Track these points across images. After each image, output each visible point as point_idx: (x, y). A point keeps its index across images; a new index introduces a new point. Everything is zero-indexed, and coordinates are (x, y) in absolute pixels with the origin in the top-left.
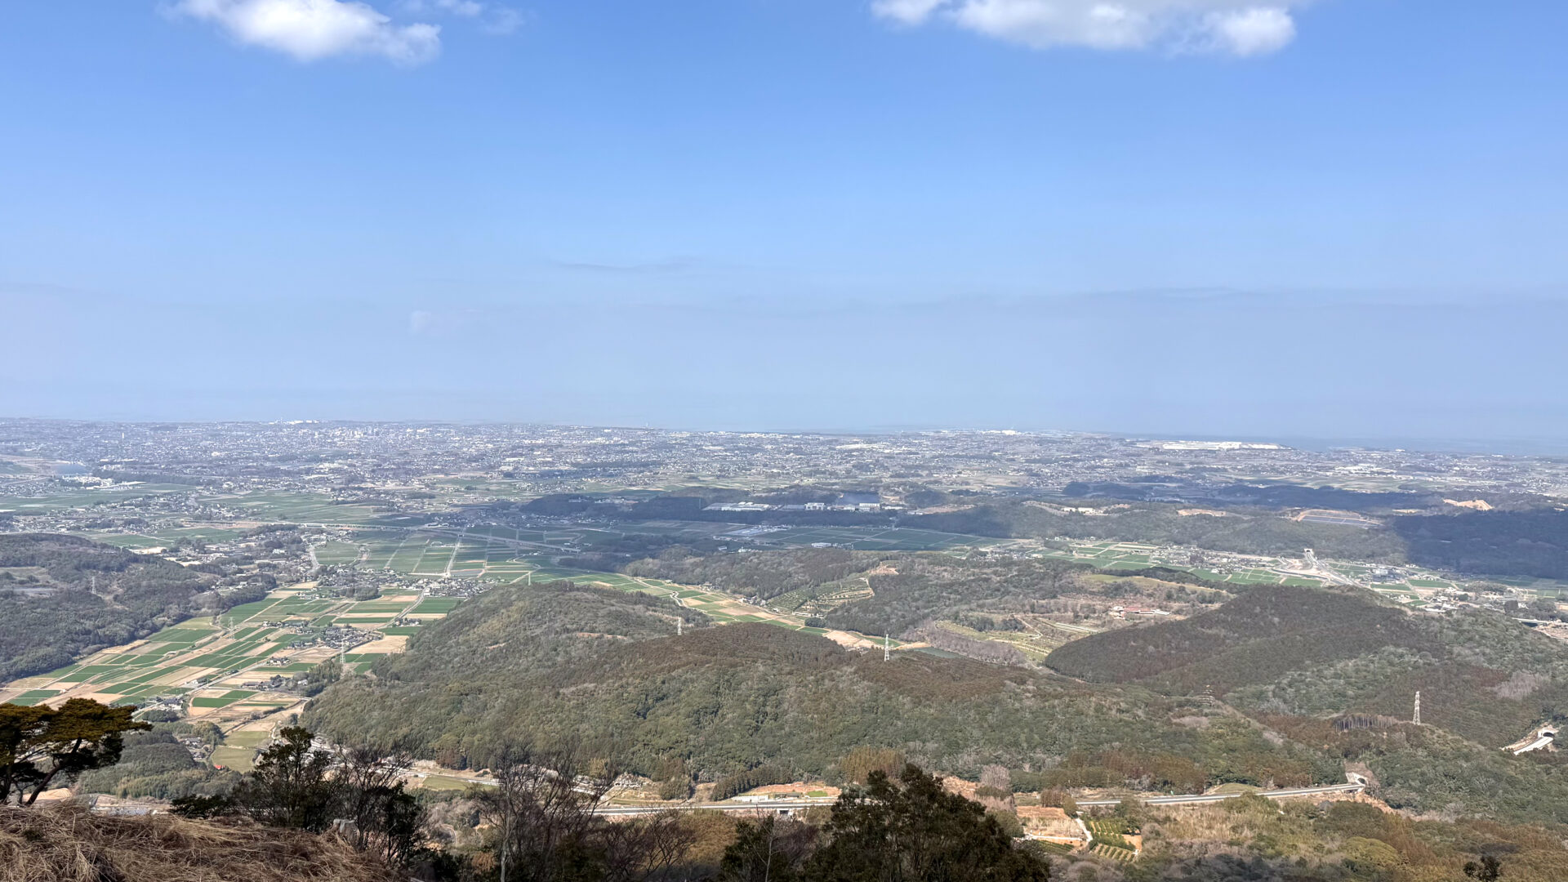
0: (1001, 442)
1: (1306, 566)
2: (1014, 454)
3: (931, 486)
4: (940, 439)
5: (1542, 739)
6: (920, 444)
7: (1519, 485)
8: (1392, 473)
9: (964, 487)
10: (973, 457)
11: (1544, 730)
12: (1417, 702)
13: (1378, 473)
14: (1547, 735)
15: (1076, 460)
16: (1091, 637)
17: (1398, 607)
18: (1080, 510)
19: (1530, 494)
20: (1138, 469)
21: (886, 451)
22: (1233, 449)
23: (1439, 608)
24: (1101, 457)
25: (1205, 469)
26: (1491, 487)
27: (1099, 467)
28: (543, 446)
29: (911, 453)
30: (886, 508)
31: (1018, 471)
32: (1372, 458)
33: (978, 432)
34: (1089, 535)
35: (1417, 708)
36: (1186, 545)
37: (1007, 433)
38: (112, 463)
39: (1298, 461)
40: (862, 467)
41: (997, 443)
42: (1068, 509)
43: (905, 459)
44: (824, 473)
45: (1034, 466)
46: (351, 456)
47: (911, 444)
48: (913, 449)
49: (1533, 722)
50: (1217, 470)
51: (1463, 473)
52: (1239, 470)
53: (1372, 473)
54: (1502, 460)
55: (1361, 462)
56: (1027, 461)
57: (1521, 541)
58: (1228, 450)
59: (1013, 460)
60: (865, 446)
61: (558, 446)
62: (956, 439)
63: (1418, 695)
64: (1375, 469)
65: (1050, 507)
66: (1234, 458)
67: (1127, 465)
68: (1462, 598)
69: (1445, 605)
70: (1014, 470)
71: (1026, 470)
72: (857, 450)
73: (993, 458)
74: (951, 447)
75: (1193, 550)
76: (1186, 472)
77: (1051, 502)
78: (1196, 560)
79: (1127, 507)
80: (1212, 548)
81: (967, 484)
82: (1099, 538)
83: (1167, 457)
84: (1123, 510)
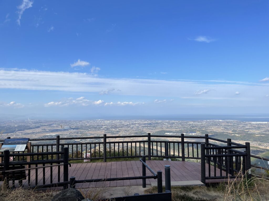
3: (206, 130)
10: (214, 125)
18: (236, 135)
20: (247, 127)
21: (197, 124)
22: (266, 123)
24: (239, 125)
25: (260, 127)
27: (239, 127)
28: (137, 123)
30: (198, 134)
31: (223, 127)
34: (237, 140)
38: (73, 127)
40: (193, 127)
42: (233, 135)
43: (201, 125)
44: (186, 128)
45: (226, 127)
46: (107, 125)
47: (202, 123)
50: (263, 127)
56: (224, 126)
58: (265, 123)
59: (221, 125)
60: (193, 123)
61: (139, 123)
65: (230, 134)
67: (244, 127)
72: (192, 124)
73: (218, 125)
75: (259, 142)
76: (256, 128)
77: (230, 133)
78: (260, 145)
79: (245, 134)
80: (263, 142)
81: (213, 130)
82: (240, 140)
83: (252, 125)
84: (244, 135)
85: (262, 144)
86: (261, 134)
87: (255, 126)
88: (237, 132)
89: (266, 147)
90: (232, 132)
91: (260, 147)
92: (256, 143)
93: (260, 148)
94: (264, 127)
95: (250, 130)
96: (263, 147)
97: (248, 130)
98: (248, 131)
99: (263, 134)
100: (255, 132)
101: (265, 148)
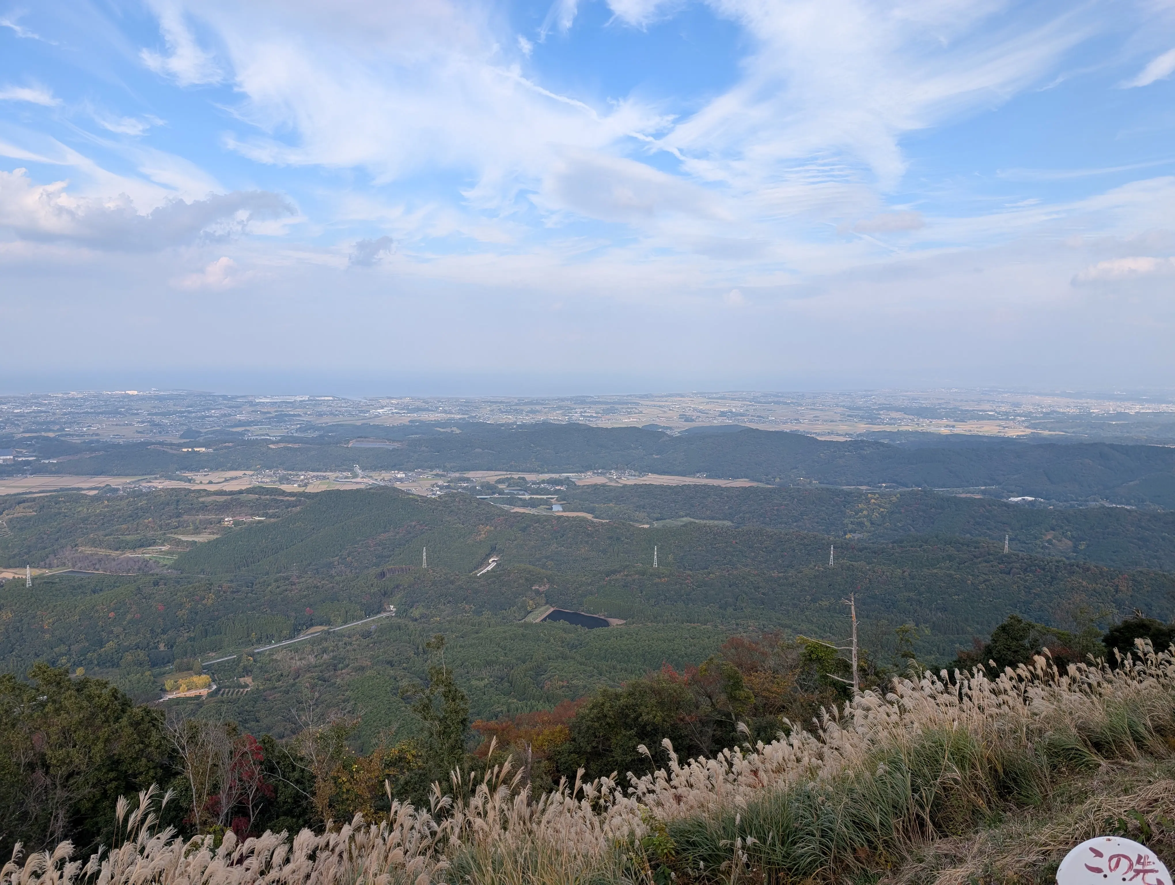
0: (126, 400)
1: (355, 476)
2: (137, 410)
3: (63, 439)
4: (69, 399)
5: (491, 565)
6: (50, 404)
7: (475, 417)
8: (404, 413)
9: (95, 438)
10: (102, 413)
11: (492, 559)
12: (424, 554)
13: (396, 413)
14: (493, 561)
15: (190, 412)
16: (209, 542)
17: (411, 496)
18: (196, 449)
19: (481, 422)
20: (238, 417)
21: (16, 411)
22: (304, 401)
23: (435, 494)
24: (209, 409)
25: (286, 415)
26: (460, 419)
27: (208, 417)
29: (42, 412)
30: (20, 459)
31: (143, 422)
32: (392, 403)
33: (104, 393)
34: (203, 468)
35: (425, 557)
36: (275, 469)
37: (130, 392)
39: (346, 407)
41: (122, 401)
42: (185, 450)
43: (35, 417)
45: (157, 419)
47: (41, 405)
48: (43, 409)
49: (487, 555)
50: (294, 415)
51: (445, 412)
52: (309, 415)
53: (393, 413)
54: (465, 402)
55: (386, 406)
56: (149, 414)
57: (477, 450)
58: (301, 401)
59: (137, 414)
62: (85, 399)
63: (424, 550)
64: (394, 411)
65: (171, 449)
66: (305, 407)
67: (230, 415)
68: (448, 487)
69: (438, 493)
70: (139, 422)
71: (149, 422)
73: (120, 413)
74: (81, 406)
75: (281, 472)
76: (273, 418)
77: (171, 444)
78: (284, 479)
79: (231, 444)
80: (293, 470)
81: (97, 435)
82: (211, 469)
83: (258, 408)
84: (229, 447)
85: (291, 475)
86: (289, 442)
87: (269, 413)
88: (201, 439)
89: (306, 485)
90: (182, 441)
91: (286, 488)
92: (270, 476)
93: (284, 491)
94: (299, 415)
95: (248, 428)
96: (294, 488)
97: (243, 429)
98: (242, 434)
99: (295, 440)
100: (268, 435)
101: (301, 490)
